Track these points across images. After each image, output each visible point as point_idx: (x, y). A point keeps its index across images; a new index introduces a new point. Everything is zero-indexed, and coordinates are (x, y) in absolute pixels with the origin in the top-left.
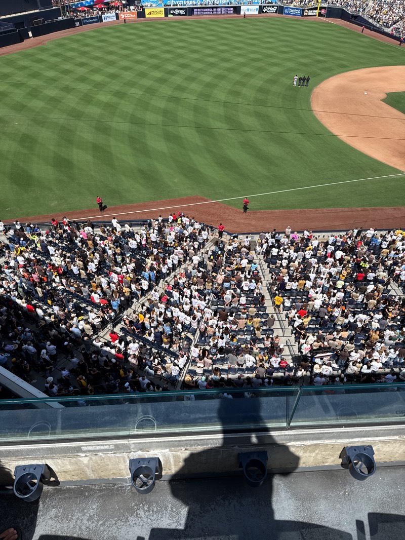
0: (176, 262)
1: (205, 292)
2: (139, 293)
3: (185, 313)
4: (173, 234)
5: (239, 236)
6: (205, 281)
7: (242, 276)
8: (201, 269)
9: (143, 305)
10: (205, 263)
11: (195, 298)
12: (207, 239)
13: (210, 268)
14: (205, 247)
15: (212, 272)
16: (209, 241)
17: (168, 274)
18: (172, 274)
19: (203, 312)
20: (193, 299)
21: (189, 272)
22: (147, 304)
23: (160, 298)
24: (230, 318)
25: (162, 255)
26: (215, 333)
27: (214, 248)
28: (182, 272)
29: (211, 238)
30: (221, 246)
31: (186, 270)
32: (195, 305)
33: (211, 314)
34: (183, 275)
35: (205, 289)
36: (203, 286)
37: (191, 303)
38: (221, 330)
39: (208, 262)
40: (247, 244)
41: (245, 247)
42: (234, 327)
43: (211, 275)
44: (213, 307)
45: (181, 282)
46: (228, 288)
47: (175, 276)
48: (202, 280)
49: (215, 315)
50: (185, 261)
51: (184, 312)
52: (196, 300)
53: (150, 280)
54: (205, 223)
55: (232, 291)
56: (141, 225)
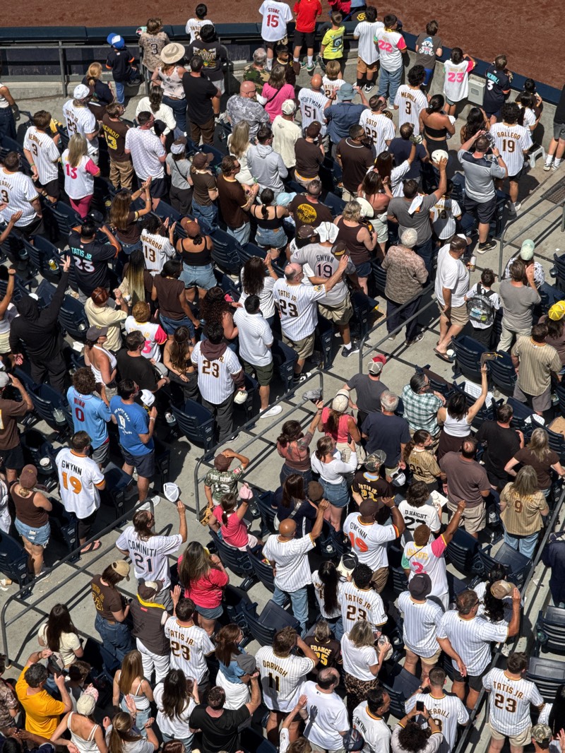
0: (299, 329)
1: (497, 549)
2: (35, 537)
3: (350, 692)
4: (287, 131)
6: (499, 477)
9: (59, 622)
10: (503, 346)
11: (421, 590)
12: (526, 182)
13: (533, 383)
14: (510, 232)
15: (550, 415)
16: (536, 195)
17: (243, 416)
18: (273, 415)
19: (474, 696)
20: (405, 599)
21: (388, 403)
22: (85, 616)
25: (201, 275)
28: (340, 403)
31: (366, 389)
32: (423, 644)
33: (535, 712)
34: (343, 423)
35: (497, 528)
36: (480, 509)
37: (393, 627)
39: (525, 340)
43: (539, 435)
47: (291, 431)
48: (477, 470)
50: (360, 328)
51: (340, 691)
52: (428, 608)
53: (113, 453)
54: (519, 67)
56: (71, 67)
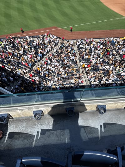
0: (48, 50)
1: (58, 60)
2: (37, 61)
3: (53, 67)
4: (47, 40)
5: (69, 41)
6: (58, 57)
7: (70, 55)
8: (57, 53)
9: (39, 65)
11: (55, 62)
13: (60, 52)
14: (58, 45)
15: (60, 54)
16: (59, 43)
17: (46, 55)
18: (48, 55)
19: (58, 67)
22: (40, 65)
23: (44, 63)
24: (67, 68)
25: (44, 48)
26: (62, 73)
27: (61, 45)
29: (60, 41)
30: (63, 44)
31: (52, 53)
32: (55, 65)
33: (60, 67)
34: (51, 55)
37: (54, 64)
38: (64, 73)
39: (59, 50)
40: (72, 44)
41: (71, 45)
42: (68, 71)
44: (61, 65)
45: (50, 57)
46: (66, 59)
47: (49, 55)
49: (62, 68)
50: (51, 50)
51: (52, 67)
53: (40, 57)
54: (58, 37)
55: (67, 60)
56: (36, 38)
